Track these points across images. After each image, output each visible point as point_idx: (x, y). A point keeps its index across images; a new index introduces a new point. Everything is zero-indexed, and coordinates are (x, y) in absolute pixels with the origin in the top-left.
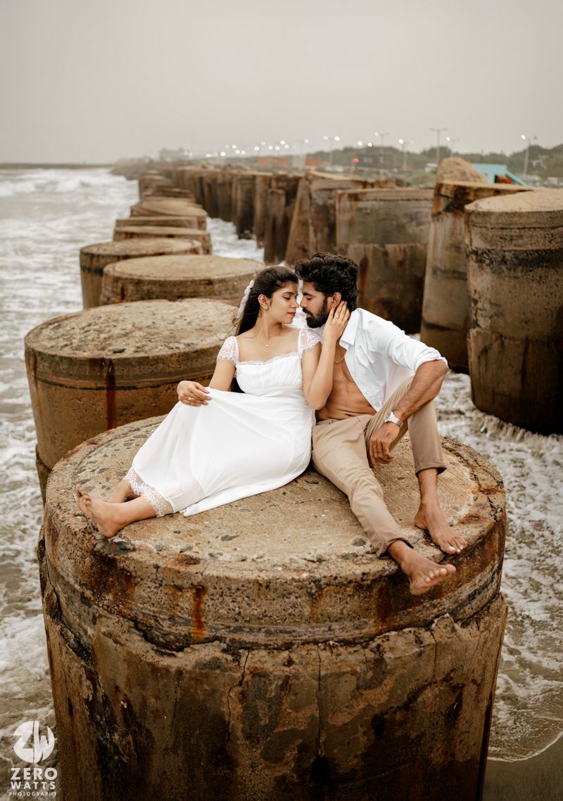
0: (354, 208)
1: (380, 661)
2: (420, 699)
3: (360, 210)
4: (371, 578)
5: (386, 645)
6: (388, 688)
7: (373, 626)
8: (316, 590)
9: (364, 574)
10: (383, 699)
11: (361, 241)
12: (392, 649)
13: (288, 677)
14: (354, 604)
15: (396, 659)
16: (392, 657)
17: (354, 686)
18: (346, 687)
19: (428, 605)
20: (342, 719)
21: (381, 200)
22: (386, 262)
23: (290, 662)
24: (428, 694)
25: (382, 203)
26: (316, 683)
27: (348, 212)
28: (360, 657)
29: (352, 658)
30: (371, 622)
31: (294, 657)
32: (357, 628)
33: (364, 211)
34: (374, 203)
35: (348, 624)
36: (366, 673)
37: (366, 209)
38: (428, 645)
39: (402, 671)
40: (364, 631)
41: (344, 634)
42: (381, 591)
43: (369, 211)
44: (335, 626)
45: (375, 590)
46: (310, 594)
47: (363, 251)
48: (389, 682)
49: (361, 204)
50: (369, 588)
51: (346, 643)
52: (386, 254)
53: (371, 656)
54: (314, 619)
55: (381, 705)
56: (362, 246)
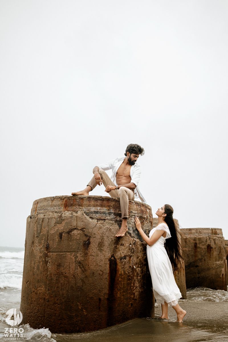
1: (61, 216)
2: (73, 232)
4: (64, 197)
5: (63, 213)
6: (63, 225)
7: (63, 209)
8: (53, 199)
9: (62, 196)
10: (62, 228)
12: (65, 214)
13: (43, 218)
14: (59, 203)
15: (65, 216)
16: (64, 216)
17: (55, 222)
18: (53, 221)
19: (78, 207)
20: (52, 232)
23: (45, 215)
24: (75, 232)
26: (48, 220)
28: (57, 215)
29: (56, 215)
30: (62, 208)
31: (46, 214)
32: (59, 209)
35: (57, 207)
36: (57, 219)
38: (74, 215)
39: (67, 221)
40: (61, 210)
41: (56, 210)
42: (66, 201)
44: (55, 208)
45: (64, 200)
46: (52, 200)
48: (64, 223)
50: (63, 199)
51: (56, 212)
53: (60, 215)
54: (51, 206)
55: (61, 230)
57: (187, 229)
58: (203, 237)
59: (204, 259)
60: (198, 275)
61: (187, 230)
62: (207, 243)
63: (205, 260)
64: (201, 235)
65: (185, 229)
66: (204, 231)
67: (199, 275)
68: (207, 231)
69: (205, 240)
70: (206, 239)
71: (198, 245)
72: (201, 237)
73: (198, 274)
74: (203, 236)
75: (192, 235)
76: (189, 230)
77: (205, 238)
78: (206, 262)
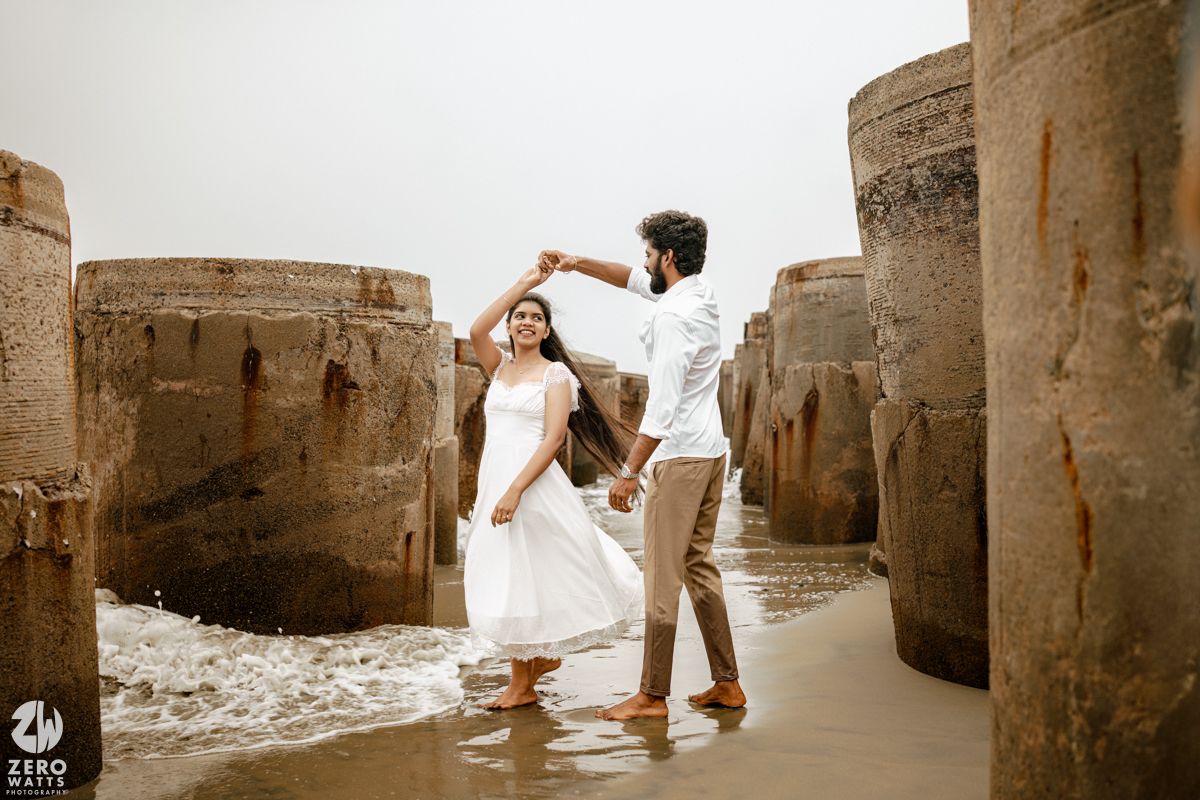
0: (797, 294)
3: (807, 296)
11: (808, 357)
21: (844, 276)
22: (853, 395)
25: (846, 281)
27: (788, 304)
33: (813, 299)
34: (831, 281)
37: (817, 294)
43: (822, 298)
47: (809, 376)
49: (807, 287)
52: (853, 380)
56: (809, 366)
57: (207, 261)
58: (302, 317)
59: (297, 450)
60: (253, 542)
61: (206, 269)
62: (327, 357)
63: (303, 457)
64: (294, 304)
65: (195, 261)
66: (312, 283)
67: (263, 543)
68: (335, 285)
69: (315, 336)
70: (323, 335)
71: (268, 368)
72: (293, 314)
73: (259, 538)
74: (305, 312)
75: (236, 302)
76: (222, 271)
77: (315, 324)
78: (311, 469)
